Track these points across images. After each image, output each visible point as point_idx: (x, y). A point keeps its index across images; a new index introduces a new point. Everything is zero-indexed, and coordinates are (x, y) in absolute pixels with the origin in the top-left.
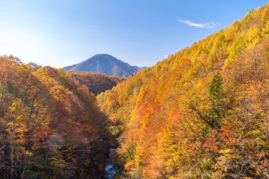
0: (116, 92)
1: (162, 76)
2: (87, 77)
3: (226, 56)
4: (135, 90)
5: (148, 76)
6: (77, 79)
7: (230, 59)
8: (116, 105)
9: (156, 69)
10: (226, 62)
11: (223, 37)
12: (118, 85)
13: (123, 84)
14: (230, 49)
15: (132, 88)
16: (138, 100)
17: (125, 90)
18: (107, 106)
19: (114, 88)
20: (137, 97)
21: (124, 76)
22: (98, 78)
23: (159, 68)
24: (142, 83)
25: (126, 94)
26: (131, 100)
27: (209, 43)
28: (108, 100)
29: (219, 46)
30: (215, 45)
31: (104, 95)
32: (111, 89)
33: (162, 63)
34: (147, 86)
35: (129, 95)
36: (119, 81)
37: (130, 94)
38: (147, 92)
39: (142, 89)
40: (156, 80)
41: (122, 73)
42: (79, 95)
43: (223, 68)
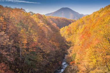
0: (70, 27)
1: (95, 20)
4: (80, 27)
5: (87, 20)
6: (52, 20)
8: (70, 34)
9: (92, 16)
12: (72, 24)
13: (74, 23)
15: (79, 25)
16: (81, 32)
18: (65, 34)
19: (70, 25)
20: (81, 30)
21: (76, 19)
22: (62, 19)
23: (94, 15)
24: (84, 23)
25: (75, 28)
26: (78, 32)
28: (66, 31)
31: (64, 28)
32: (68, 25)
33: (96, 12)
34: (86, 25)
35: (77, 29)
36: (73, 21)
38: (85, 28)
39: (83, 26)
40: (91, 22)
41: (75, 17)
42: (52, 28)
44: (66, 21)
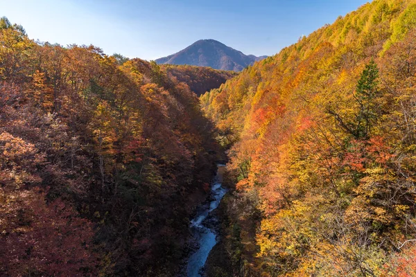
0: (225, 92)
1: (289, 68)
2: (187, 72)
3: (387, 36)
4: (251, 88)
5: (268, 69)
6: (174, 75)
7: (393, 39)
8: (225, 109)
9: (280, 58)
10: (386, 45)
11: (385, 6)
12: (228, 82)
13: (234, 80)
14: (395, 25)
15: (247, 85)
16: (255, 102)
17: (236, 89)
18: (212, 109)
19: (223, 86)
20: (253, 98)
21: (235, 70)
22: (201, 72)
23: (286, 56)
24: (260, 79)
25: (238, 94)
26: (245, 102)
27: (362, 17)
28: (214, 102)
29: (377, 20)
30: (371, 18)
31: (209, 95)
32: (218, 87)
33: (290, 49)
34: (267, 83)
35: (243, 95)
36: (229, 76)
37: (244, 93)
38: (267, 91)
39: (259, 87)
40: (280, 74)
41: (234, 65)
42: (177, 95)
43: (381, 54)
44: (213, 74)
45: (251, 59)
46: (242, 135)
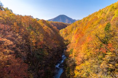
0: (67, 29)
1: (85, 23)
2: (56, 24)
4: (74, 29)
5: (79, 23)
6: (53, 24)
7: (115, 16)
8: (67, 34)
10: (113, 18)
11: (113, 7)
12: (68, 27)
13: (70, 26)
14: (116, 12)
15: (73, 28)
16: (75, 32)
17: (70, 29)
18: (63, 34)
20: (75, 31)
21: (70, 23)
22: (60, 24)
23: (84, 20)
24: (77, 26)
26: (72, 32)
27: (106, 9)
28: (64, 32)
29: (111, 11)
30: (109, 10)
31: (62, 30)
32: (65, 28)
33: (86, 18)
34: (79, 27)
36: (68, 25)
37: (72, 30)
38: (79, 30)
39: (77, 28)
40: (82, 25)
42: (54, 30)
43: (112, 20)
45: (74, 20)
46: (71, 42)
